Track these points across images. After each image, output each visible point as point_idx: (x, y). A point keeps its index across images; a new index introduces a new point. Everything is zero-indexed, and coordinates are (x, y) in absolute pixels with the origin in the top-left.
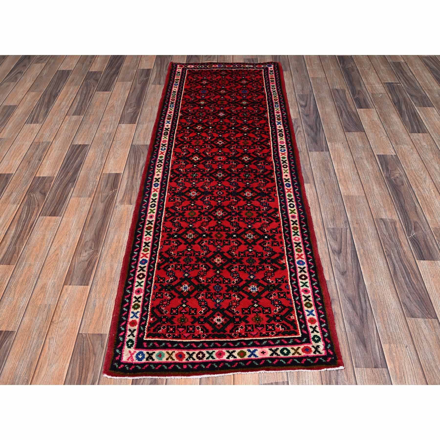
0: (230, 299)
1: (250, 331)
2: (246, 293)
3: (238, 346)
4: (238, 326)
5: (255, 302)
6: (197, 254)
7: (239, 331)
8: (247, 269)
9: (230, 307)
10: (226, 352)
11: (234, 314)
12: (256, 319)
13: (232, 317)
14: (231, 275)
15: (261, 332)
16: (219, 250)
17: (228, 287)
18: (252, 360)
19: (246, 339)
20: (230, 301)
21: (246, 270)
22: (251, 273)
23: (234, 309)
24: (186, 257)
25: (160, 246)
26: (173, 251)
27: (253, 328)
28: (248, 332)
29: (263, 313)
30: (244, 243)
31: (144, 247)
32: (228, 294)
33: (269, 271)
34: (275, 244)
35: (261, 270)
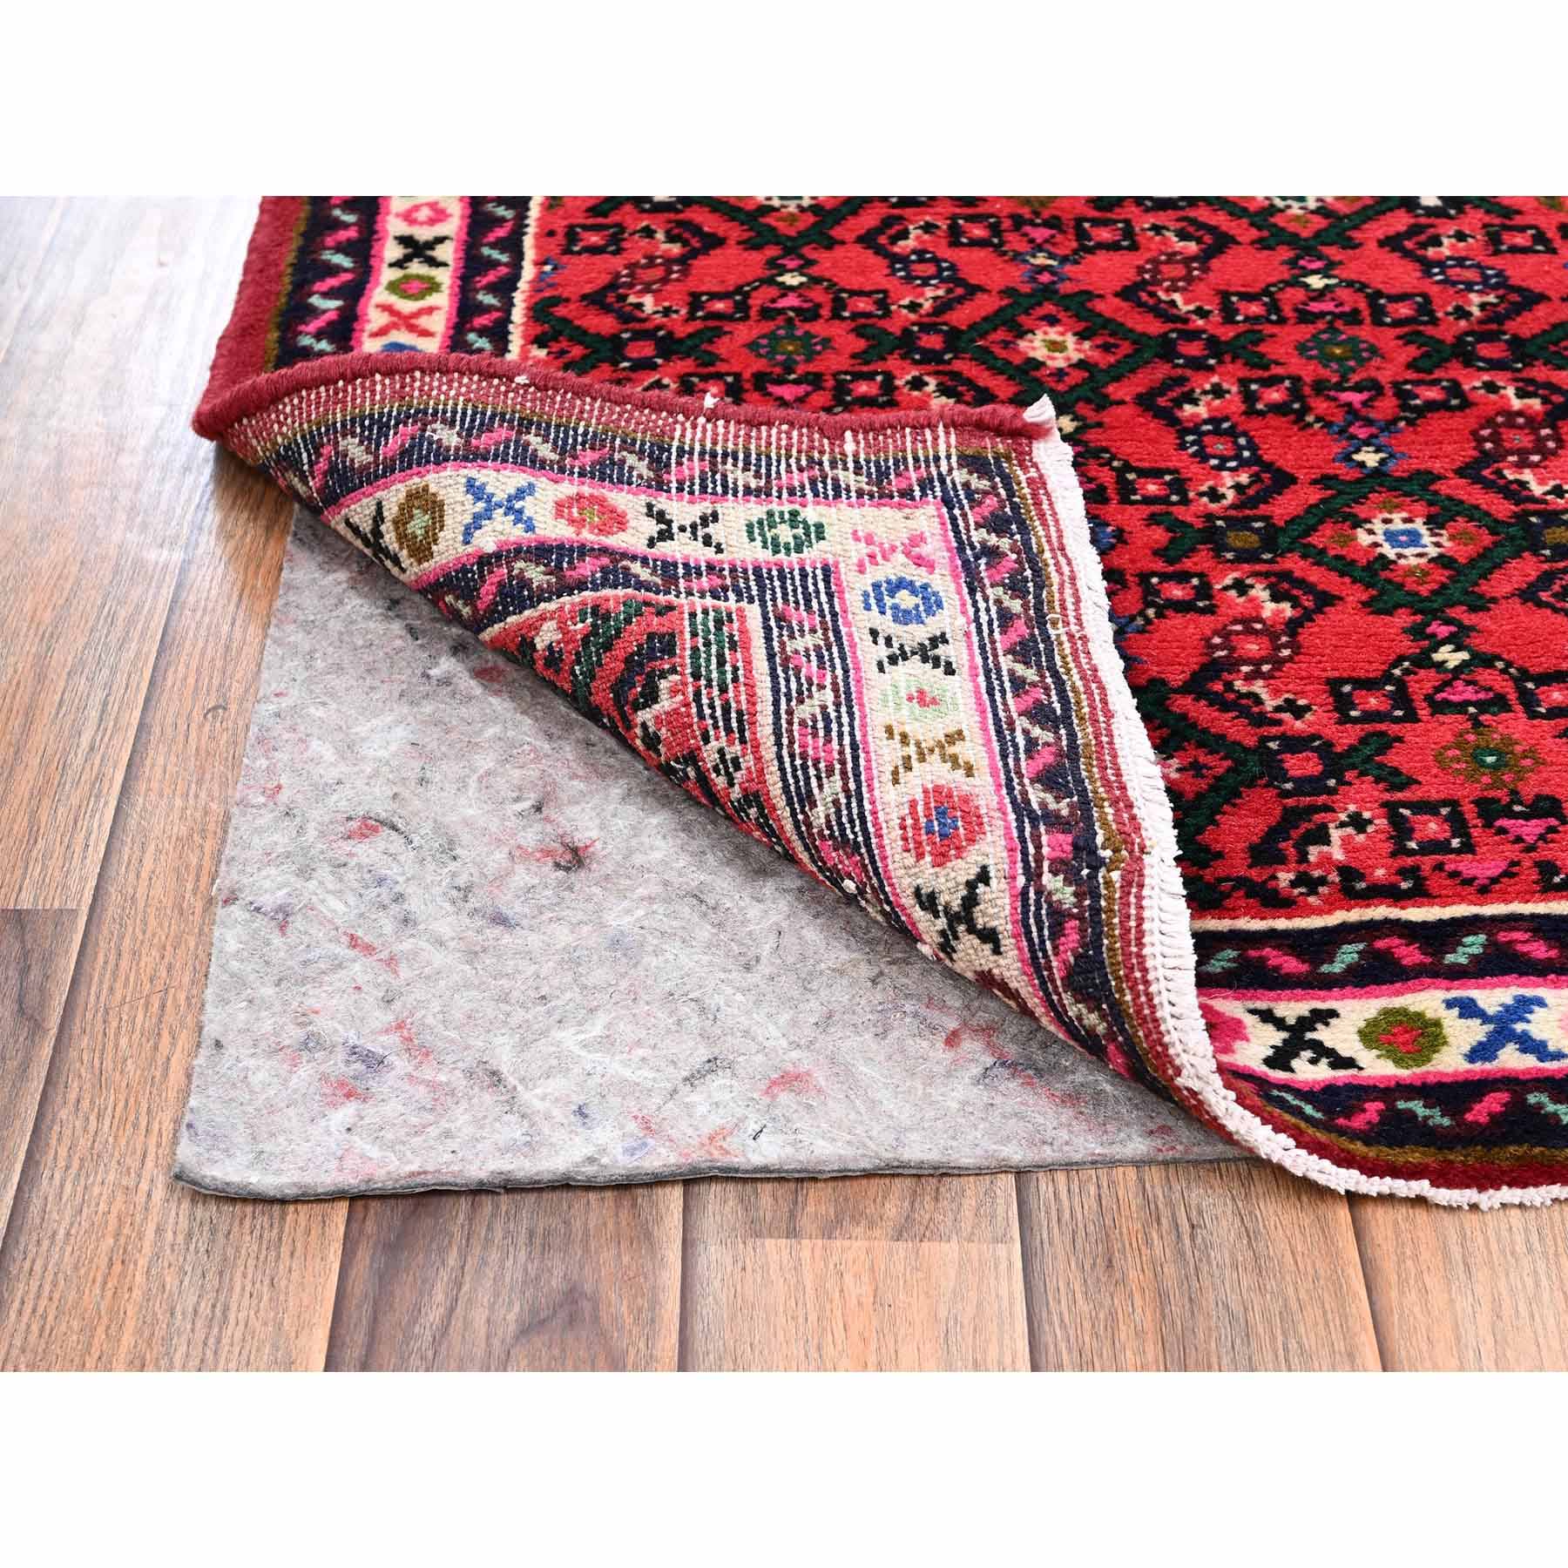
0: (1211, 610)
1: (1435, 846)
2: (1344, 566)
3: (1351, 969)
4: (1314, 809)
5: (1443, 631)
6: (863, 305)
7: (1338, 854)
8: (1321, 406)
9: (1212, 669)
10: (1250, 1021)
11: (1261, 720)
12: (1476, 757)
13: (1251, 742)
14: (1182, 446)
15: (1546, 853)
16: (1045, 278)
17: (1175, 525)
18: (1515, 1084)
19: (1416, 914)
20: (1207, 622)
21: (1306, 409)
22: (1362, 433)
23: (1258, 687)
24: (768, 326)
25: (539, 263)
26: (647, 290)
27: (1458, 823)
28: (1427, 862)
29: (1533, 715)
30: (1254, 233)
31: (399, 264)
32: (1183, 577)
33: (1511, 415)
34: (1520, 240)
35: (1431, 406)
